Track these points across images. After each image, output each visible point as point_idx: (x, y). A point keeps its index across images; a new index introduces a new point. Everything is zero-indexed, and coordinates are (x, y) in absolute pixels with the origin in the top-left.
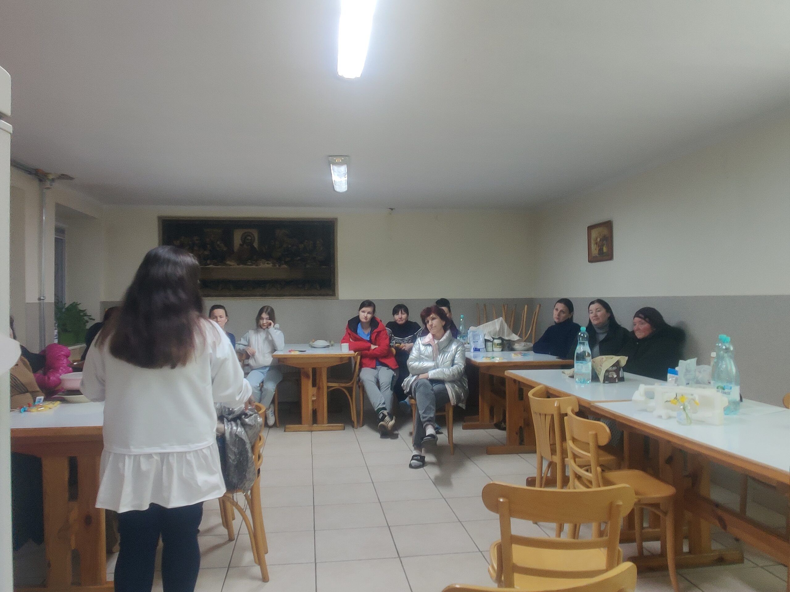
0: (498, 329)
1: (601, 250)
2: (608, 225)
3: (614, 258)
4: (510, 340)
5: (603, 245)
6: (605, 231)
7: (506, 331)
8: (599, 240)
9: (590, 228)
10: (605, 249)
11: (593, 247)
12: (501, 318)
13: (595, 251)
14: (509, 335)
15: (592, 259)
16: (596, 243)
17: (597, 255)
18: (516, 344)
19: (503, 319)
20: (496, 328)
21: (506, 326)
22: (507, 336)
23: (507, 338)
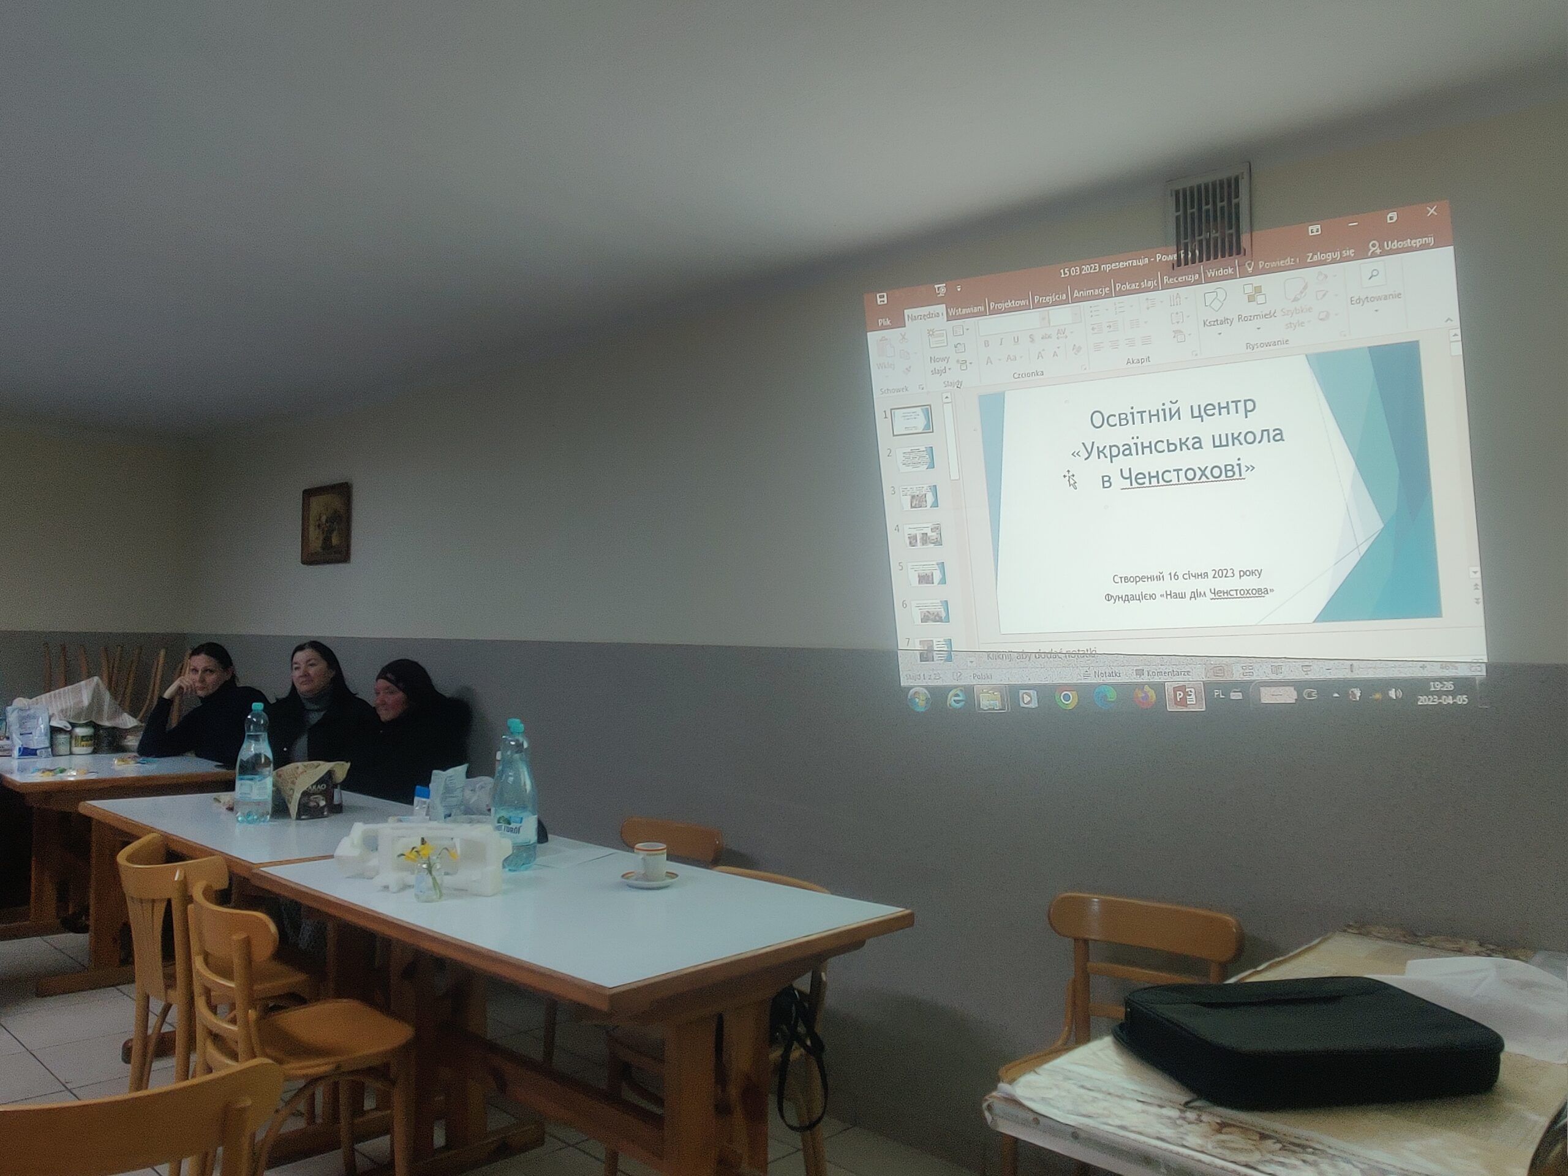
0: (86, 702)
1: (327, 540)
2: (344, 490)
3: (353, 557)
4: (114, 728)
5: (331, 531)
6: (336, 502)
7: (106, 707)
8: (324, 518)
9: (308, 494)
10: (335, 541)
11: (314, 533)
12: (96, 679)
13: (316, 544)
14: (114, 715)
15: (310, 559)
16: (319, 526)
17: (319, 550)
18: (129, 737)
19: (100, 681)
20: (81, 701)
21: (107, 697)
22: (109, 719)
23: (107, 723)
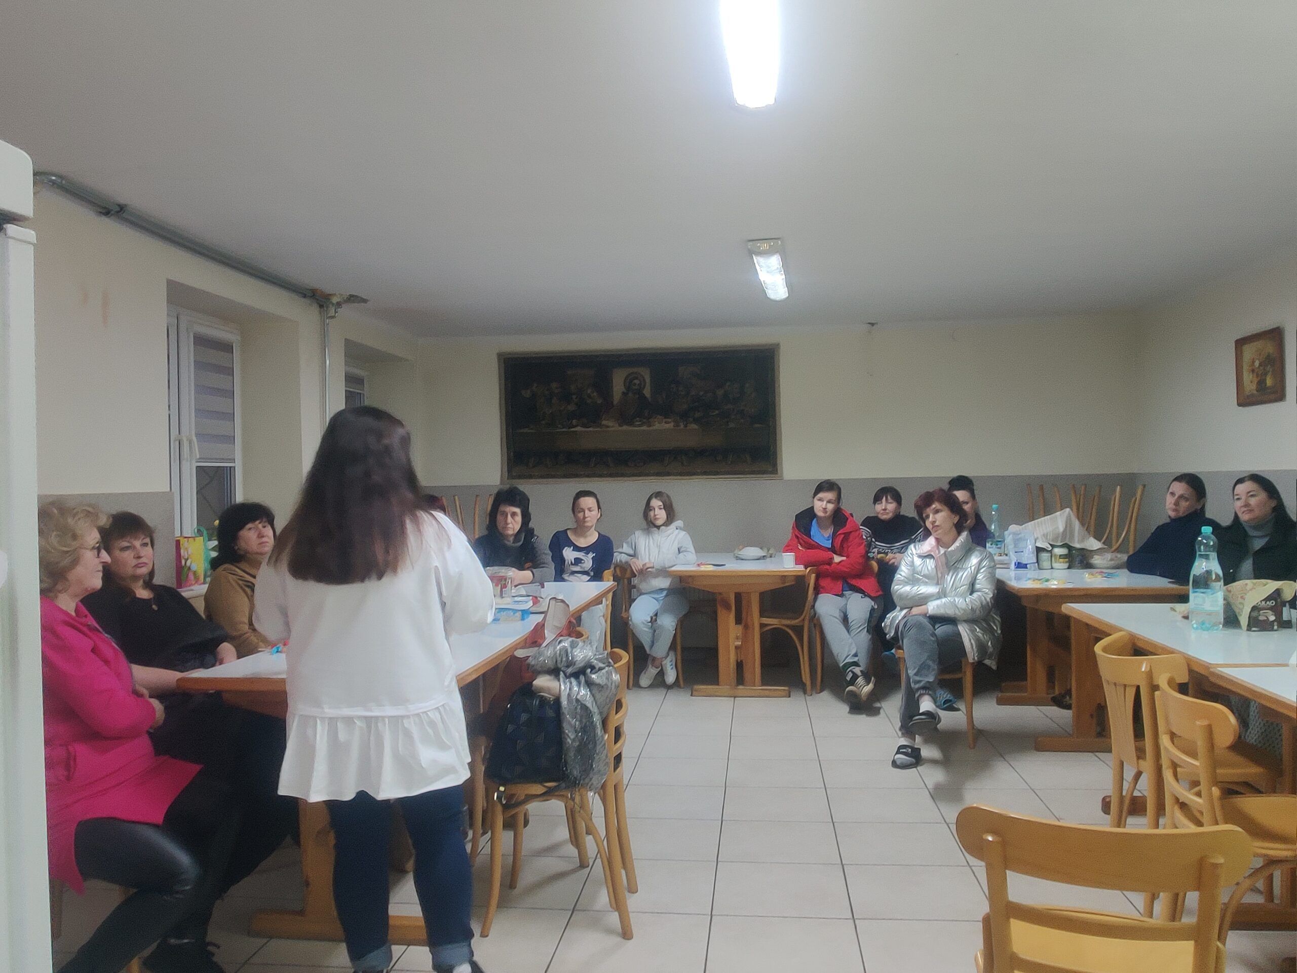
0: (1061, 529)
1: (1261, 384)
2: (1276, 335)
3: (1287, 396)
4: (1083, 549)
5: (1266, 374)
6: (1269, 348)
7: (1076, 532)
8: (1257, 364)
10: (1269, 382)
11: (1247, 377)
12: (1068, 510)
13: (1250, 384)
14: (1082, 540)
15: (1245, 401)
16: (1253, 371)
17: (1255, 392)
18: (1096, 557)
19: (1071, 512)
20: (1058, 528)
21: (1077, 524)
22: (1079, 542)
23: (1078, 546)
